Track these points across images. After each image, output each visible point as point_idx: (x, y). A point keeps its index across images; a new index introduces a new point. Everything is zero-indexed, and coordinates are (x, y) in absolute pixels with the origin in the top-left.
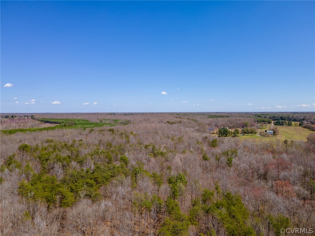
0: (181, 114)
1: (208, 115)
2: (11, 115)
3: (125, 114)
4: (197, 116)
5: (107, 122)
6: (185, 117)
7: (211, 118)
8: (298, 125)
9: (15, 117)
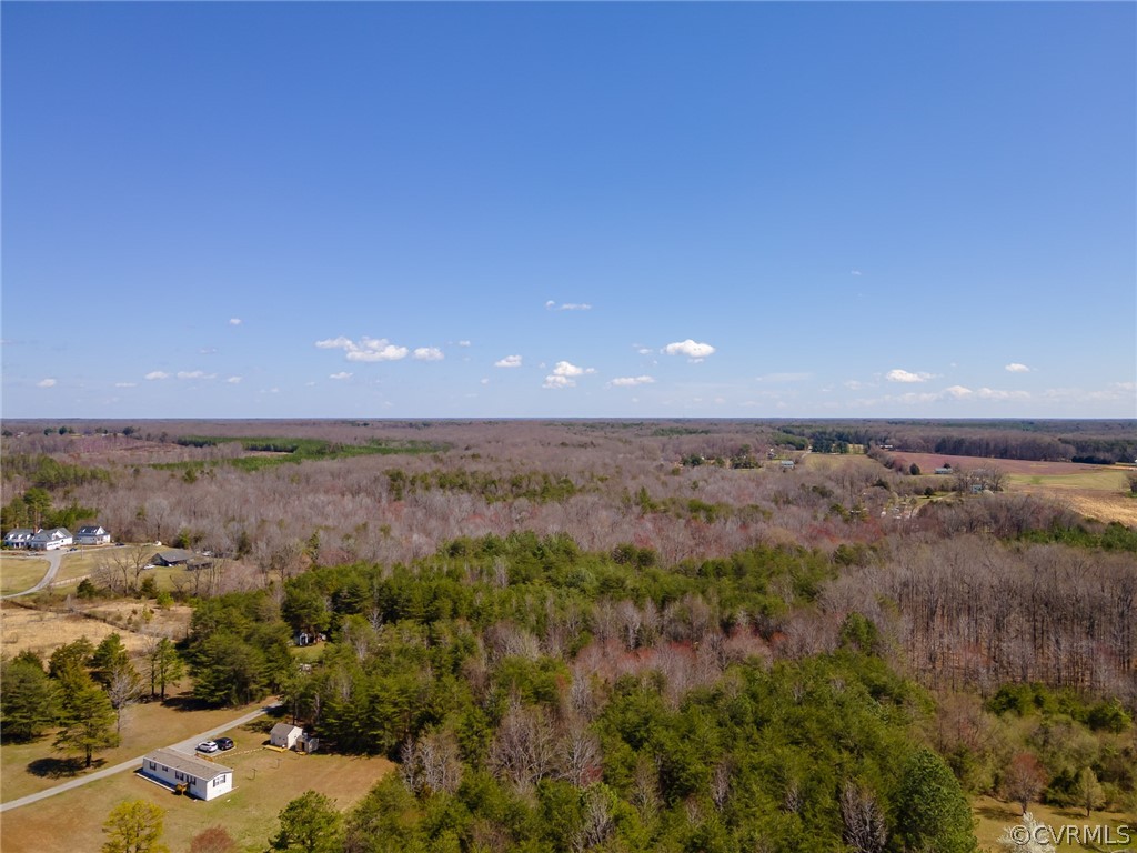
1: (654, 428)
2: (60, 427)
5: (395, 445)
6: (596, 434)
7: (663, 436)
8: (861, 452)
9: (71, 432)
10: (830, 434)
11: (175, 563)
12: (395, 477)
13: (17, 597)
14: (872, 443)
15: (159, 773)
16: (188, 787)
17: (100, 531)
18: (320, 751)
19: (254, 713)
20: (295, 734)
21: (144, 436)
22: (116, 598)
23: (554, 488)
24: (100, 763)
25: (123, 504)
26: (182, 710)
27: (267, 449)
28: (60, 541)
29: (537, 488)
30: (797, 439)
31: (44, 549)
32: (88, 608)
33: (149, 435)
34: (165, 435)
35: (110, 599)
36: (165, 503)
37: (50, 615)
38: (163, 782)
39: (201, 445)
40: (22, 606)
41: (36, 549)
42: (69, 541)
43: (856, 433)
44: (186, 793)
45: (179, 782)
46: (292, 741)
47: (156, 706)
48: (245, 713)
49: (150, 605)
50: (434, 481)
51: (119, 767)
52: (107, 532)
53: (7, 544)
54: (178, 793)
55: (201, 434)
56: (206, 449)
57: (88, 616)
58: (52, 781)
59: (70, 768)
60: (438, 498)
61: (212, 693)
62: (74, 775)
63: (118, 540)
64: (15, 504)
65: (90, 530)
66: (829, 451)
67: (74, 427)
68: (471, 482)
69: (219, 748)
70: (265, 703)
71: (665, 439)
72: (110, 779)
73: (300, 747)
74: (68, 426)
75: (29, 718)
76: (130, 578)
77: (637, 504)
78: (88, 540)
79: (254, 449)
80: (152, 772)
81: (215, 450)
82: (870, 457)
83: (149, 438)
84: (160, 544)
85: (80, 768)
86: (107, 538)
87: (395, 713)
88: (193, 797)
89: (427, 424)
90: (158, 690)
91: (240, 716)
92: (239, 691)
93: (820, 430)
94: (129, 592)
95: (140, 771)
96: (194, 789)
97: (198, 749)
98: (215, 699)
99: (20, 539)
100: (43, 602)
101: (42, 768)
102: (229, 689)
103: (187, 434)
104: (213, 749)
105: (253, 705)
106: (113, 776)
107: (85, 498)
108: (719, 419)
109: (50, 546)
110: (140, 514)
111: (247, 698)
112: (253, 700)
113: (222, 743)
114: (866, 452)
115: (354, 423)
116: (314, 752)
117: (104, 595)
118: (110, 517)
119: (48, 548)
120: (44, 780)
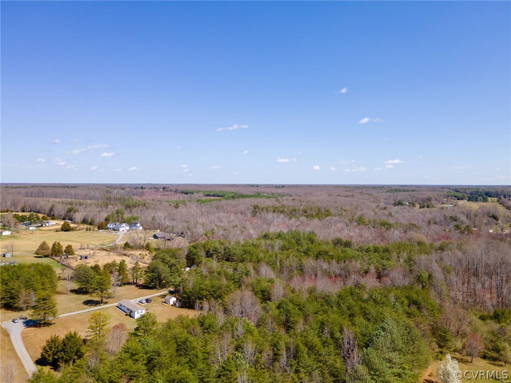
0: (350, 187)
1: (388, 189)
2: (141, 186)
3: (276, 187)
4: (372, 190)
5: (265, 194)
6: (357, 191)
7: (391, 192)
8: (496, 201)
9: (145, 188)
10: (481, 192)
11: (160, 238)
12: (256, 207)
13: (104, 247)
14: (502, 197)
15: (122, 308)
16: (130, 313)
17: (139, 225)
18: (182, 307)
19: (165, 292)
20: (173, 300)
21: (169, 190)
22: (136, 249)
23: (321, 213)
24: (106, 303)
25: (149, 215)
26: (141, 289)
27: (214, 196)
28: (124, 228)
29: (314, 213)
30: (459, 195)
31: (118, 230)
32: (125, 252)
33: (171, 190)
34: (177, 190)
35: (134, 249)
36: (162, 215)
37: (113, 253)
38: (123, 311)
39: (186, 193)
40: (105, 250)
41: (116, 230)
42: (128, 228)
43: (496, 192)
44: (129, 315)
45: (127, 311)
46: (171, 303)
47: (133, 287)
48: (161, 292)
49: (147, 252)
50: (272, 209)
51: (112, 304)
52: (141, 225)
53: (107, 228)
54: (127, 315)
55: (190, 189)
56: (189, 195)
57: (124, 255)
58: (88, 307)
59: (96, 303)
60: (270, 216)
61: (150, 283)
62: (96, 306)
63: (145, 229)
64: (112, 214)
65: (135, 224)
66: (477, 201)
67: (146, 187)
68: (286, 210)
69: (146, 302)
70: (169, 289)
71: (391, 194)
72: (106, 308)
73: (174, 305)
74: (143, 187)
75: (85, 285)
76: (142, 242)
77: (356, 222)
78: (134, 228)
79: (208, 195)
80: (120, 307)
81: (192, 196)
82: (500, 204)
83: (171, 191)
84: (159, 230)
85: (99, 304)
86: (141, 228)
87: (208, 294)
88: (131, 317)
89: (283, 186)
90: (135, 281)
91: (159, 292)
92: (160, 283)
93: (476, 190)
94: (141, 247)
95: (117, 307)
96: (132, 314)
97: (139, 302)
98: (151, 285)
99: (111, 227)
100: (113, 249)
101: (87, 303)
102: (156, 282)
103: (185, 189)
104: (144, 302)
105: (165, 289)
106: (109, 307)
107: (136, 213)
108: (422, 185)
109: (121, 229)
110: (153, 218)
111: (163, 286)
112: (165, 287)
113: (147, 301)
114: (498, 201)
115: (253, 186)
116: (179, 307)
117: (132, 248)
118: (143, 220)
119: (120, 230)
120: (86, 306)
